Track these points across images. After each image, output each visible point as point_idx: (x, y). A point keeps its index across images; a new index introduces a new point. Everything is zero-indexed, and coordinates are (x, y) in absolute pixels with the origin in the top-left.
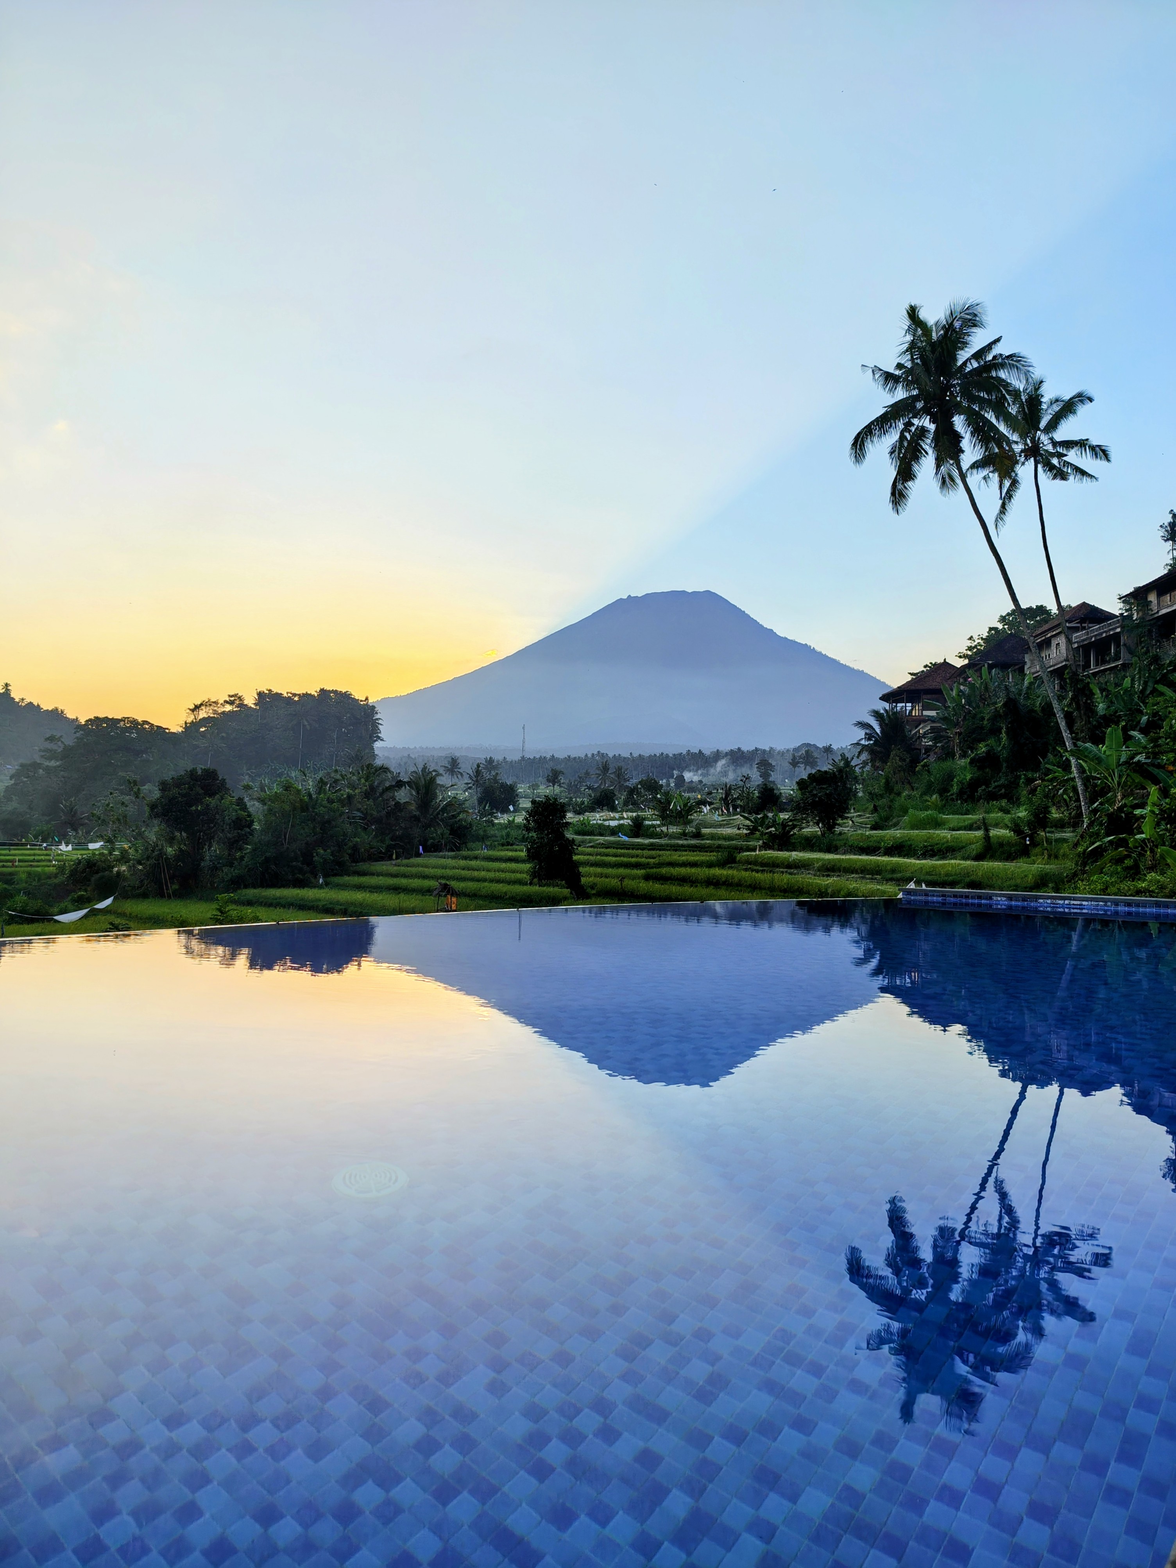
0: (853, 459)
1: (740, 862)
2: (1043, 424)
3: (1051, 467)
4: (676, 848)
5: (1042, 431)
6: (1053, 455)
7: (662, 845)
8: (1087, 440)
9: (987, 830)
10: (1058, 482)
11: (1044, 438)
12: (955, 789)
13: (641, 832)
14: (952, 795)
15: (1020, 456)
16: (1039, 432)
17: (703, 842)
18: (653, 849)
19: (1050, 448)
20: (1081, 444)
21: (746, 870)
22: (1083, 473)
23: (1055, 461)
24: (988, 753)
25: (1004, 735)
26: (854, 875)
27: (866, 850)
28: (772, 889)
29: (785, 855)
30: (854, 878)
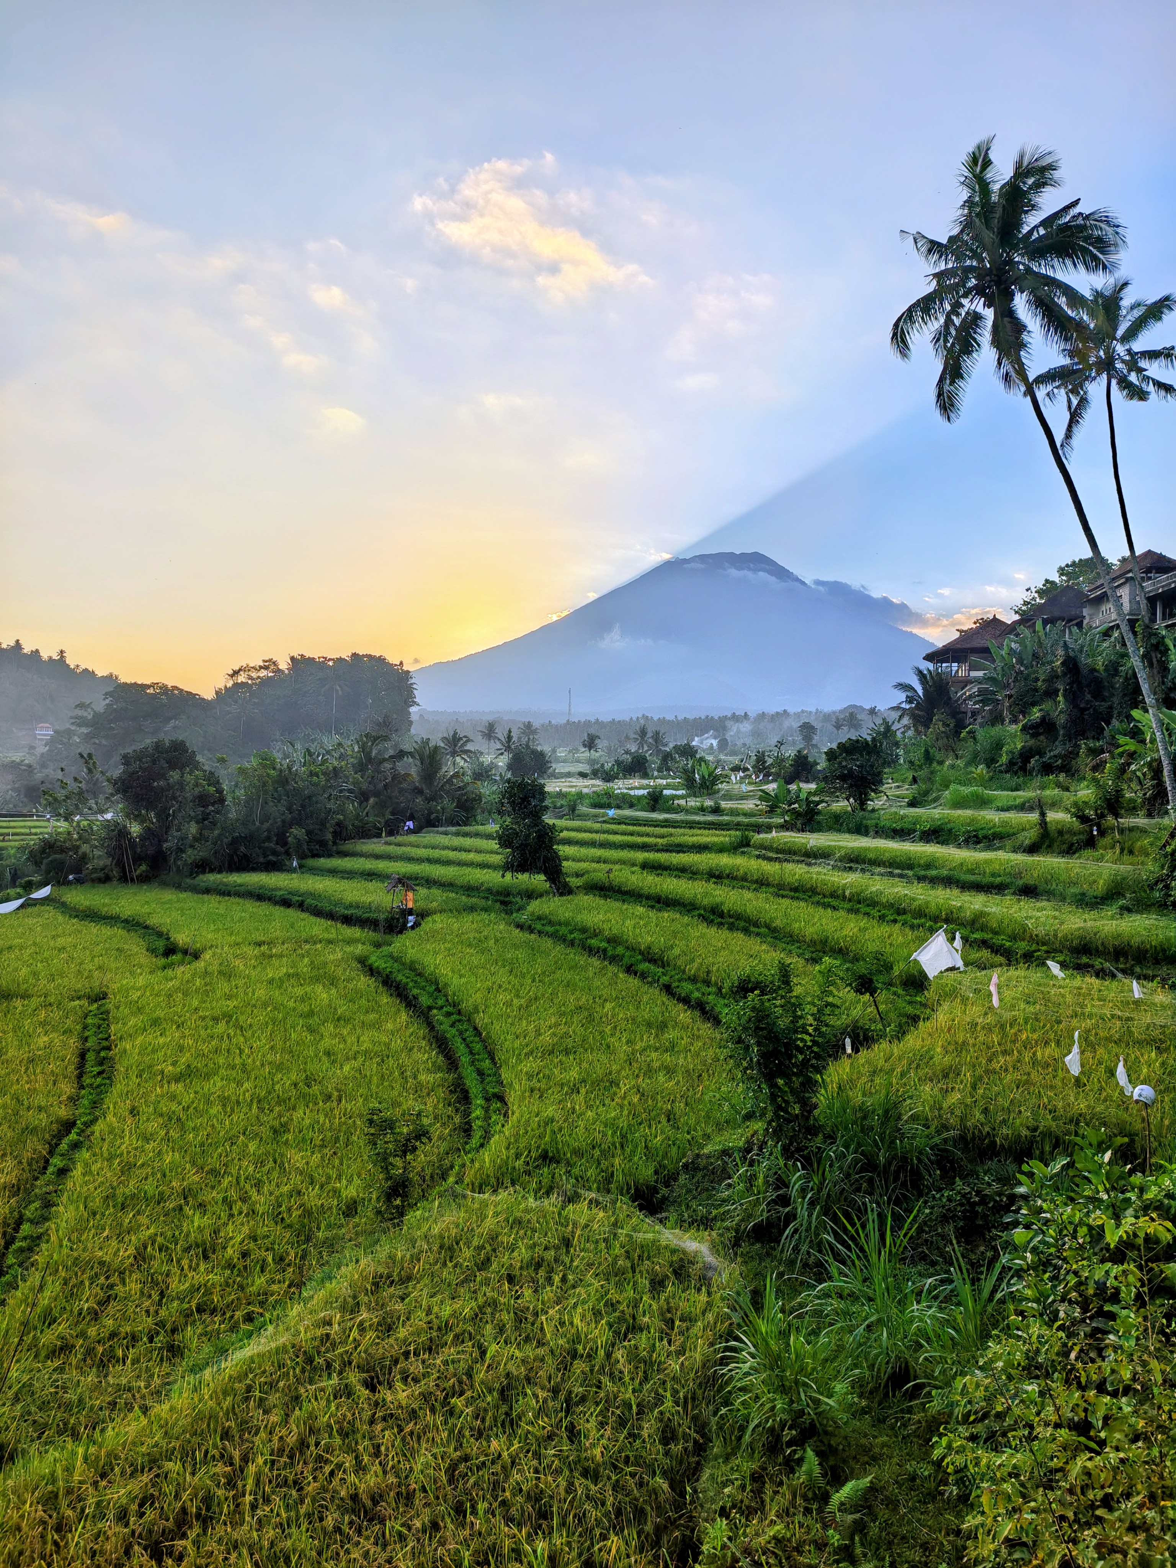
1: (754, 847)
2: (1120, 332)
3: (1126, 384)
4: (691, 825)
5: (1118, 340)
6: (1128, 366)
7: (677, 822)
9: (1043, 814)
10: (1135, 403)
11: (1121, 349)
12: (1005, 759)
14: (1001, 766)
15: (1091, 371)
16: (1114, 342)
17: (720, 818)
18: (666, 826)
19: (1127, 359)
20: (1167, 353)
22: (1167, 389)
23: (1132, 376)
24: (1043, 718)
25: (1061, 698)
26: (881, 870)
27: (900, 833)
28: (780, 886)
29: (803, 840)
30: (880, 874)
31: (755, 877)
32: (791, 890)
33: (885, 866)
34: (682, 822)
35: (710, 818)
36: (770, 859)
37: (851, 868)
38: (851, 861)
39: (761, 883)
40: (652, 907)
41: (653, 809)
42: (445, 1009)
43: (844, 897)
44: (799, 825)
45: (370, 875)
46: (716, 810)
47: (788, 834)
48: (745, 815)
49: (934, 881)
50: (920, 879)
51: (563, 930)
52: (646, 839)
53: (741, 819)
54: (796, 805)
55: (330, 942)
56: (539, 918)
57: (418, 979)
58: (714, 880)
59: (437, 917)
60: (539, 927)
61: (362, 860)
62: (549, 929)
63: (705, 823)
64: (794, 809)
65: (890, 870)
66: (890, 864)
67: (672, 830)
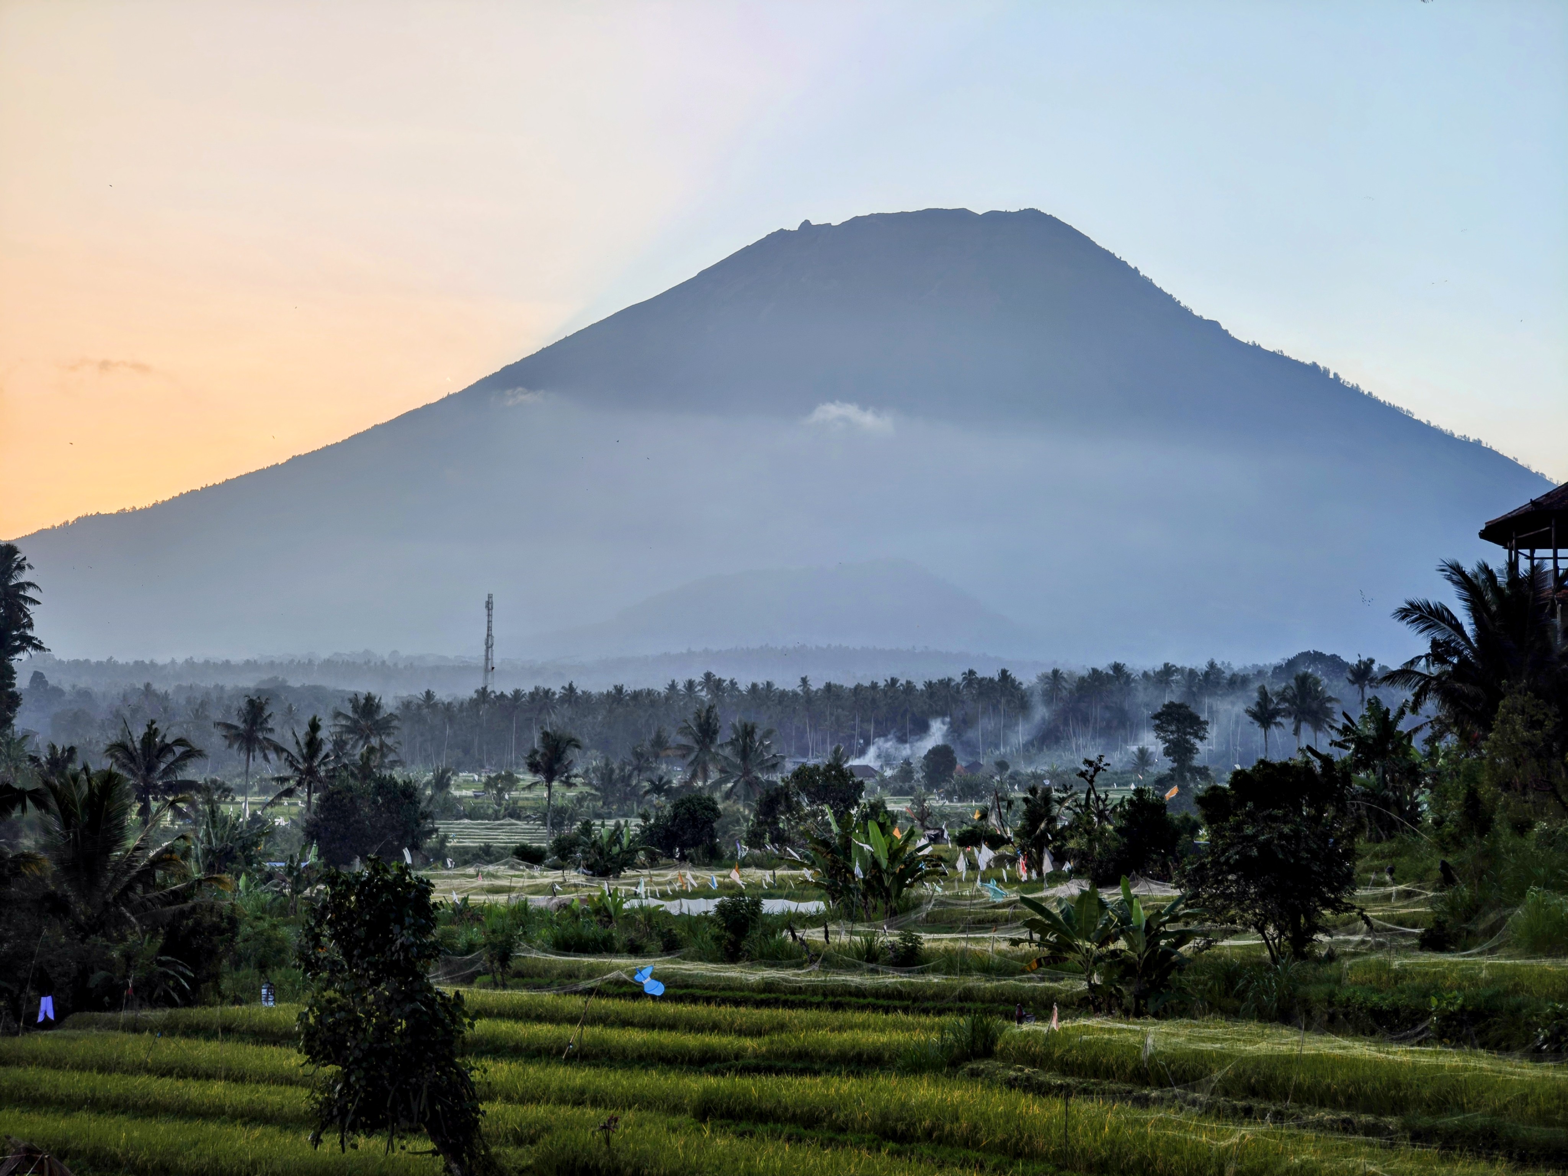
1: (1004, 1056)
4: (838, 999)
7: (798, 990)
13: (745, 945)
17: (918, 980)
18: (766, 1004)
21: (1011, 1084)
26: (1325, 1115)
27: (1389, 1021)
29: (1133, 1039)
30: (1319, 1125)
31: (1000, 1136)
33: (1335, 1105)
34: (814, 989)
35: (892, 979)
36: (1041, 1090)
37: (1248, 1112)
38: (1252, 1091)
41: (732, 956)
44: (1128, 1000)
46: (909, 958)
47: (1100, 1022)
48: (988, 969)
49: (1451, 1143)
50: (1420, 1137)
52: (713, 1040)
53: (976, 982)
54: (1121, 944)
58: (891, 1145)
64: (1114, 953)
65: (1345, 1115)
66: (1349, 1098)
67: (783, 1014)
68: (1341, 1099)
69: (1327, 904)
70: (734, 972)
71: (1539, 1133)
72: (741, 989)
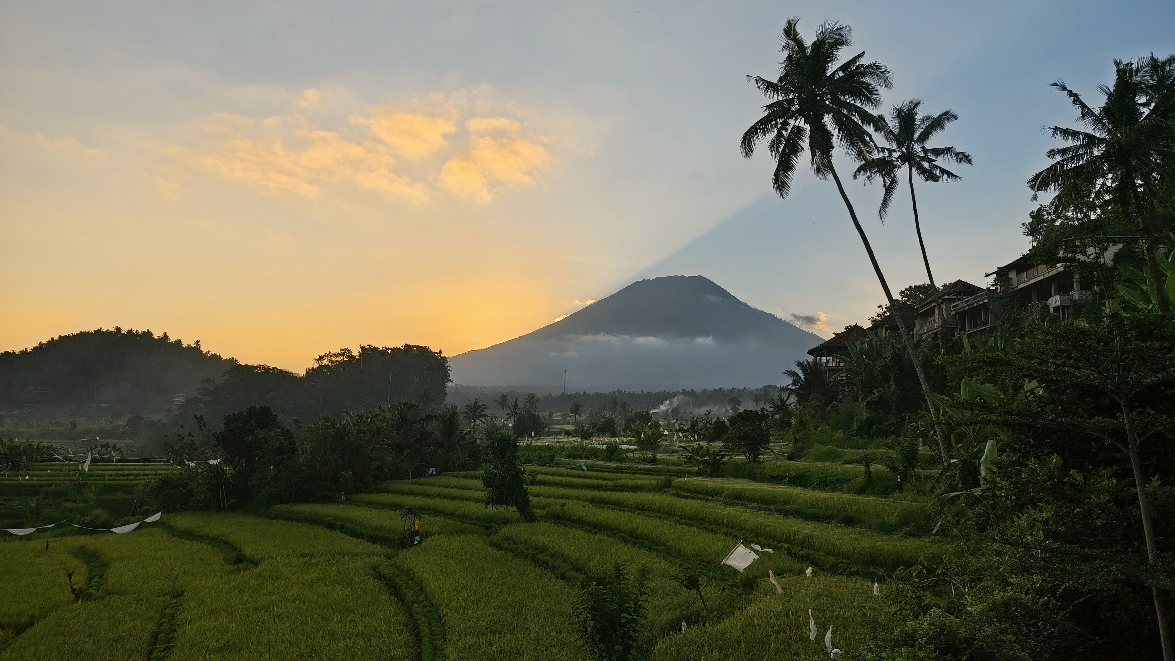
0: (744, 154)
1: (673, 487)
2: (916, 136)
3: (922, 170)
4: (635, 471)
5: (915, 141)
6: (923, 159)
7: (625, 469)
8: (952, 147)
9: (868, 466)
10: (930, 182)
11: (917, 147)
12: (855, 426)
13: (613, 457)
14: (852, 431)
15: (898, 161)
16: (913, 143)
17: (656, 467)
18: (616, 472)
19: (922, 154)
20: (948, 151)
21: (673, 495)
22: (950, 174)
23: (926, 165)
24: (880, 397)
25: (892, 383)
26: (754, 505)
27: (776, 479)
28: (683, 516)
29: (705, 483)
30: (753, 508)
31: (667, 510)
32: (689, 519)
33: (757, 502)
34: (629, 469)
35: (649, 466)
36: (680, 497)
37: (733, 504)
38: (735, 498)
39: (668, 514)
40: (590, 531)
41: (610, 460)
42: (423, 603)
43: (723, 524)
44: (709, 473)
45: (395, 507)
46: (654, 461)
47: (699, 478)
48: (674, 464)
49: (787, 513)
50: (779, 512)
51: (522, 547)
52: (601, 482)
53: (670, 467)
54: (707, 458)
55: (355, 554)
56: (508, 539)
57: (409, 582)
58: (638, 511)
59: (434, 538)
60: (506, 545)
61: (392, 495)
62: (513, 547)
63: (645, 470)
64: (705, 460)
65: (760, 505)
66: (761, 500)
67: (620, 475)
68: (759, 501)
69: (763, 448)
70: (609, 464)
71: (811, 511)
72: (610, 468)
